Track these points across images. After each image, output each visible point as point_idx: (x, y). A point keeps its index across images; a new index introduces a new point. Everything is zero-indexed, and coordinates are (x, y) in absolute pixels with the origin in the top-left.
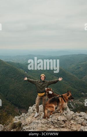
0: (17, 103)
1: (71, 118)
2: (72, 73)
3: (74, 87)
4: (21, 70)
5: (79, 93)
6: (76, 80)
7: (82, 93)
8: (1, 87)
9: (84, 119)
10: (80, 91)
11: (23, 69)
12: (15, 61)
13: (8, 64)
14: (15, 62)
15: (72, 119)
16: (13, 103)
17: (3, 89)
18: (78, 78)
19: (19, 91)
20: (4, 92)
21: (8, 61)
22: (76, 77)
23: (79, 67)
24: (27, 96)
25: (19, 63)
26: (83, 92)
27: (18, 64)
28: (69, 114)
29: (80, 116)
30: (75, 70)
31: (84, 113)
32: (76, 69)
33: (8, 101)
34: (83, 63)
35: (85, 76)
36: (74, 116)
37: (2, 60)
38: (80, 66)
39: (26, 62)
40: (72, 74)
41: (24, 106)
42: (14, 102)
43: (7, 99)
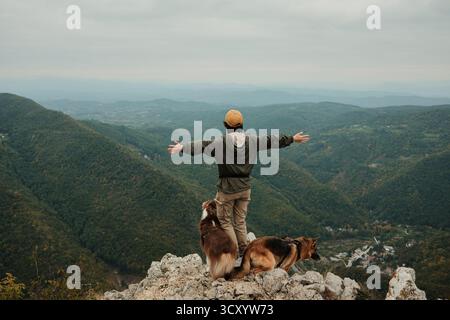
0: (115, 257)
1: (276, 288)
2: (298, 162)
3: (303, 209)
4: (131, 148)
5: (316, 227)
6: (309, 187)
7: (327, 228)
8: (65, 202)
9: (314, 292)
10: (320, 221)
11: (136, 145)
12: (112, 118)
13: (87, 128)
14: (111, 122)
15: (278, 292)
16: (102, 257)
17: (70, 211)
18: (315, 180)
19: (123, 218)
20: (74, 220)
21: (88, 117)
22: (310, 175)
23: (322, 146)
24: (149, 234)
25: (123, 127)
26: (329, 224)
27: (123, 129)
28: (271, 278)
29: (305, 283)
30: (306, 154)
31: (318, 274)
32: (312, 152)
33: (85, 250)
34: (335, 133)
35: (338, 172)
36: (285, 282)
37: (67, 116)
38: (324, 142)
39: (147, 125)
40: (296, 167)
41: (139, 267)
42: (107, 255)
43: (83, 244)
